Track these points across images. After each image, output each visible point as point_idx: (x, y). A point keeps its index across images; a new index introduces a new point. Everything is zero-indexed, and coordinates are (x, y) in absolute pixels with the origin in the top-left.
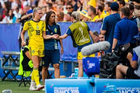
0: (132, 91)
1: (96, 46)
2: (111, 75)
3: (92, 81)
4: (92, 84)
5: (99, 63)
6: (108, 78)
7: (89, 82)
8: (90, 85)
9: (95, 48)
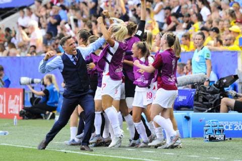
0: (230, 125)
1: (189, 78)
2: (210, 109)
3: (187, 115)
4: (188, 118)
5: (193, 95)
6: (207, 111)
7: (184, 116)
8: (185, 119)
9: (188, 80)
